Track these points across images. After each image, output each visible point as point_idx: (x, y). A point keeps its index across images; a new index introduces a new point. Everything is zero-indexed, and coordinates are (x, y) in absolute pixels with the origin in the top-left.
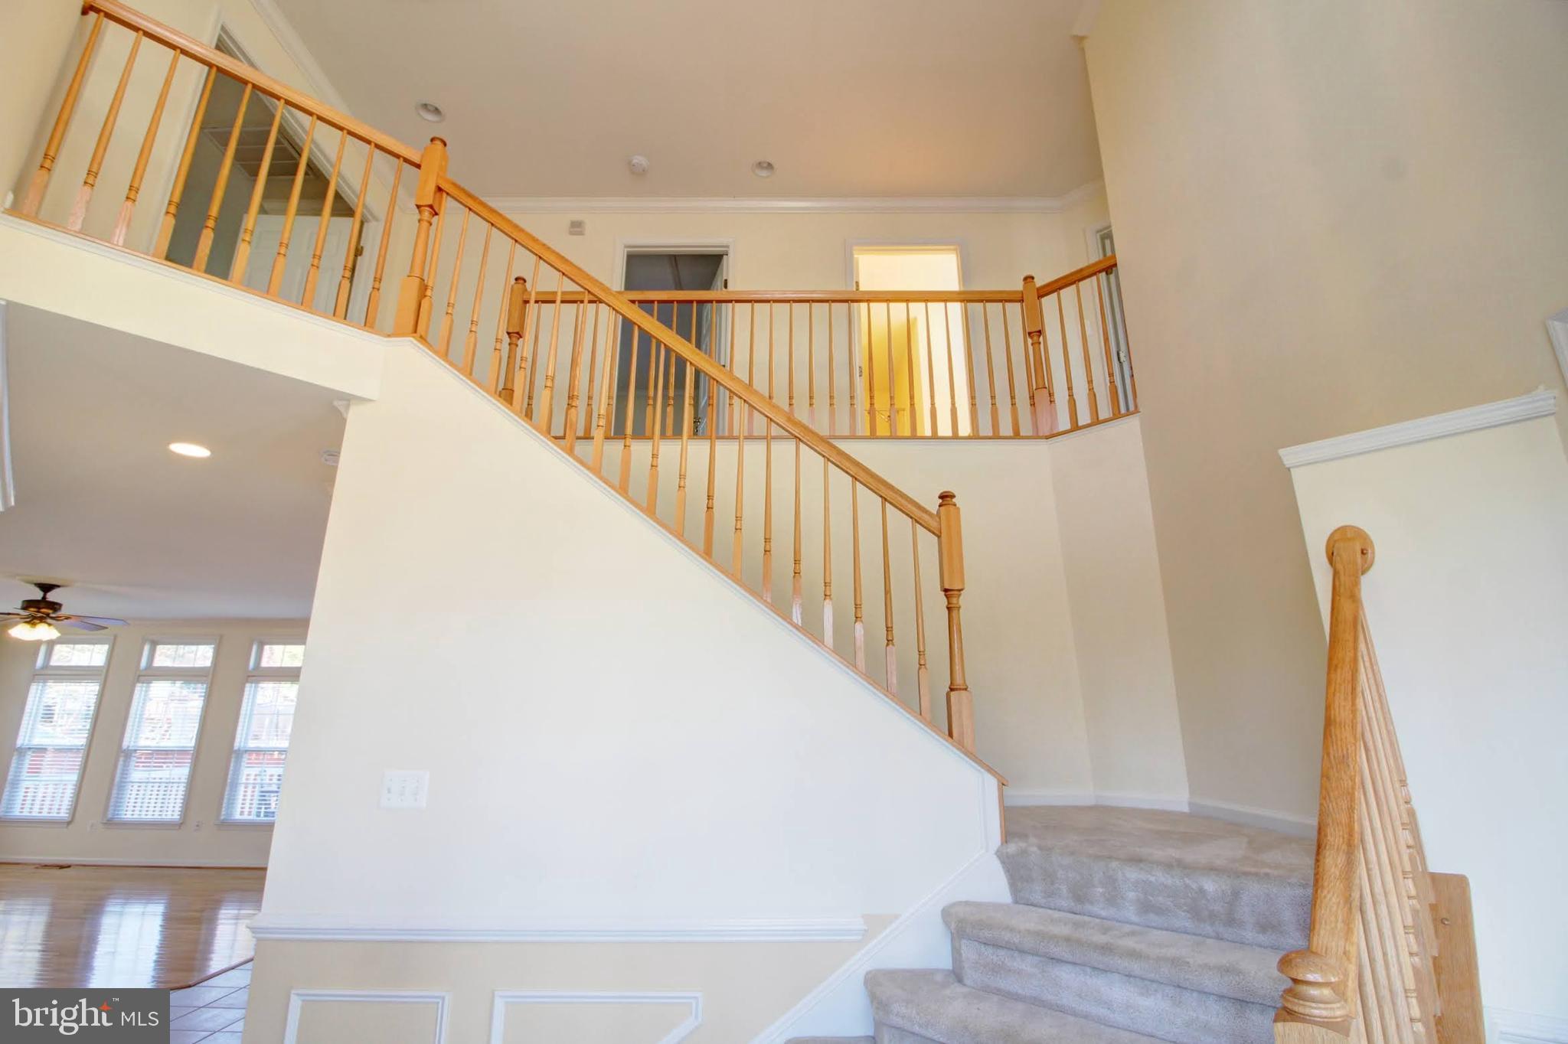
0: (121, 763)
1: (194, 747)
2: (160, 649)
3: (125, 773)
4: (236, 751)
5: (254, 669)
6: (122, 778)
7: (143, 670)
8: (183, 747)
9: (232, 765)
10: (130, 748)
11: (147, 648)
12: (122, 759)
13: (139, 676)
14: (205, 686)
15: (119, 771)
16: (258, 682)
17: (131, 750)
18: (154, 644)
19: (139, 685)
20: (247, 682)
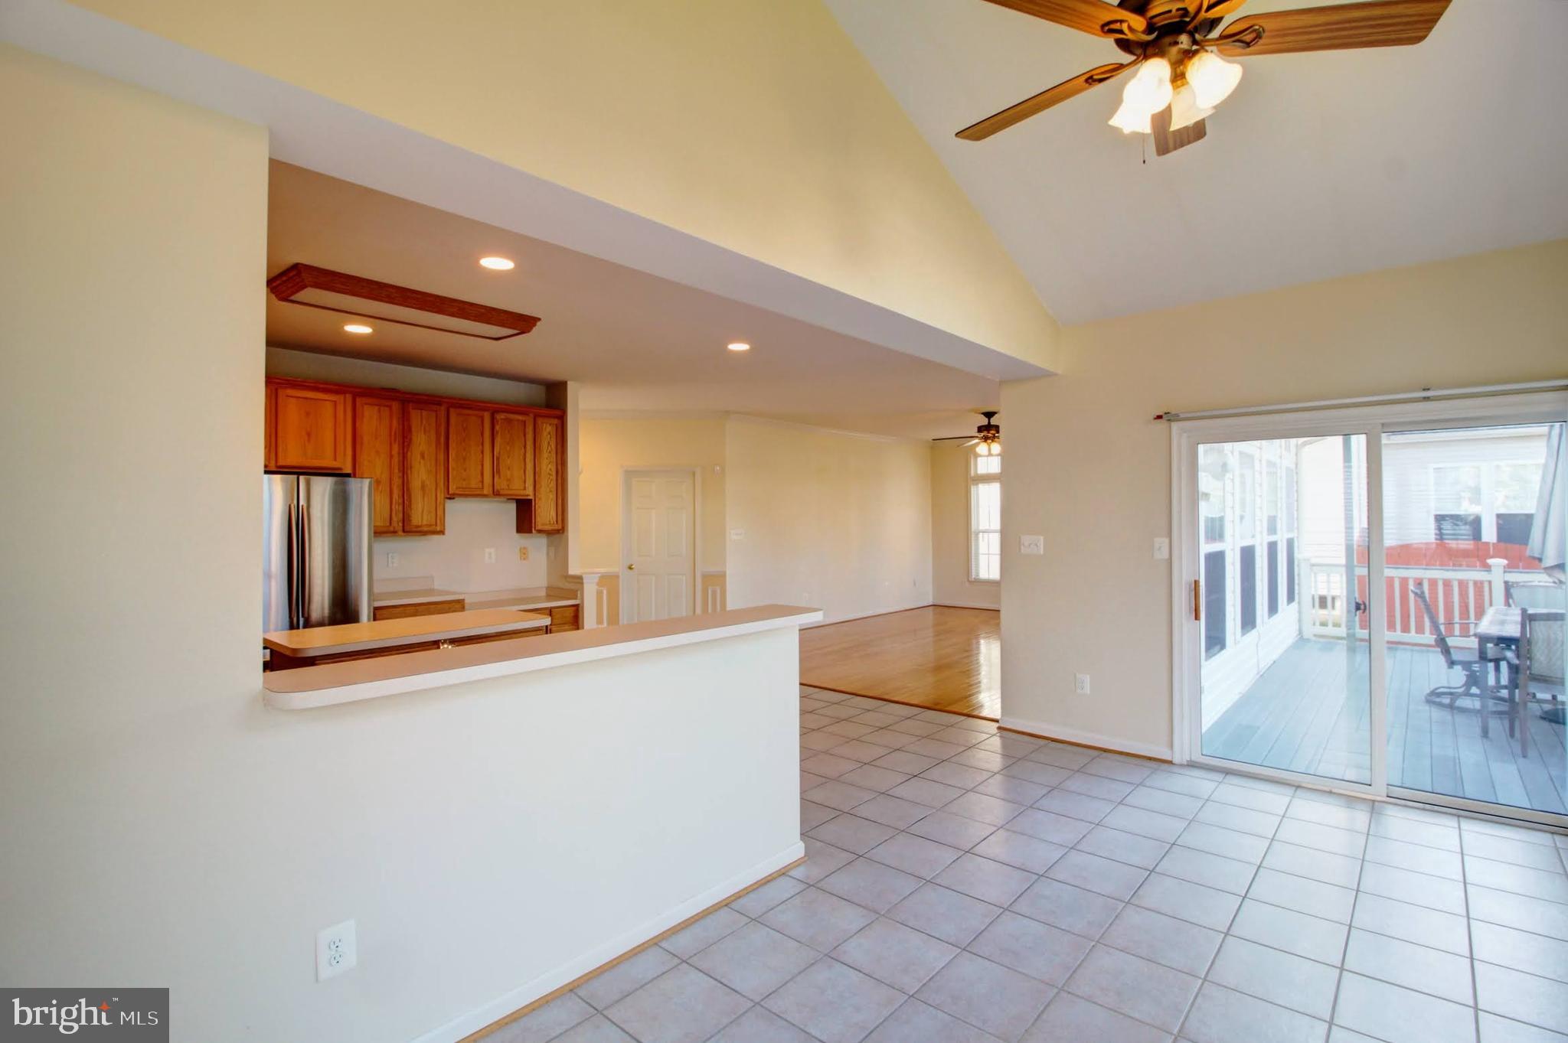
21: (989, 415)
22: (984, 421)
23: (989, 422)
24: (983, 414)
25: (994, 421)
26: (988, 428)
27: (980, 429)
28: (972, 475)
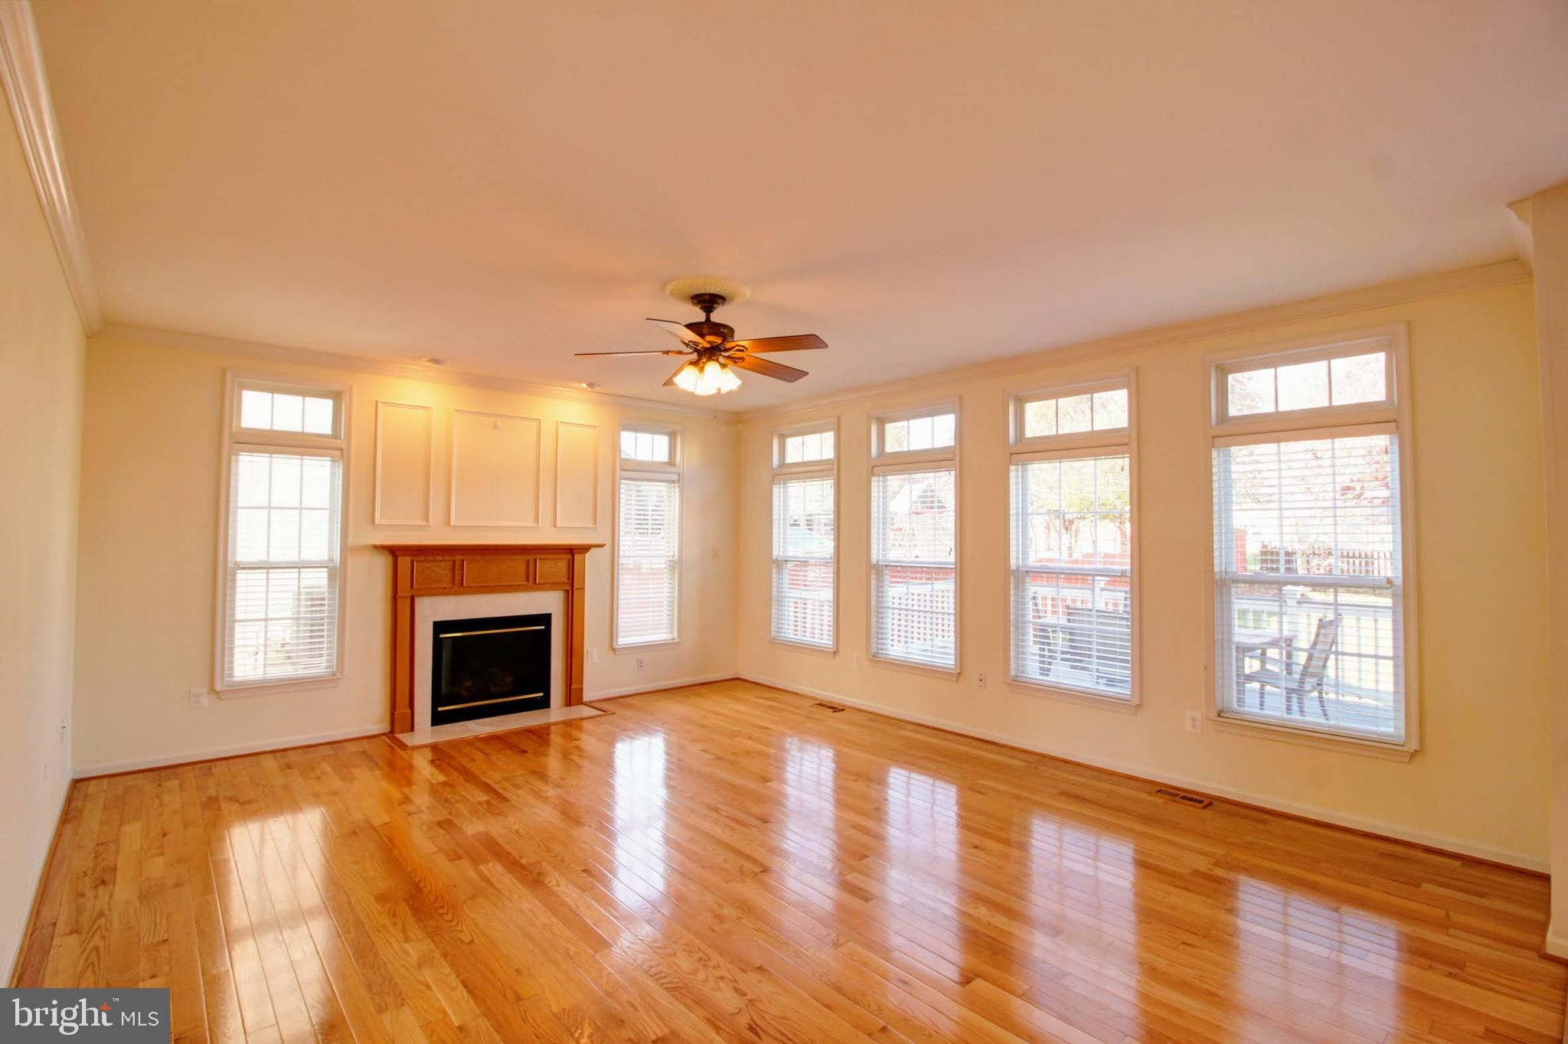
0: (873, 582)
1: (956, 563)
2: (890, 428)
3: (880, 595)
4: (1014, 571)
5: (1016, 442)
6: (878, 602)
7: (875, 459)
8: (941, 563)
9: (1012, 592)
10: (880, 563)
11: (874, 429)
12: (873, 576)
13: (873, 467)
14: (953, 473)
15: (873, 593)
16: (1025, 463)
17: (882, 566)
18: (882, 422)
19: (874, 479)
20: (1011, 463)
21: (708, 301)
23: (708, 319)
26: (710, 326)
28: (234, 430)
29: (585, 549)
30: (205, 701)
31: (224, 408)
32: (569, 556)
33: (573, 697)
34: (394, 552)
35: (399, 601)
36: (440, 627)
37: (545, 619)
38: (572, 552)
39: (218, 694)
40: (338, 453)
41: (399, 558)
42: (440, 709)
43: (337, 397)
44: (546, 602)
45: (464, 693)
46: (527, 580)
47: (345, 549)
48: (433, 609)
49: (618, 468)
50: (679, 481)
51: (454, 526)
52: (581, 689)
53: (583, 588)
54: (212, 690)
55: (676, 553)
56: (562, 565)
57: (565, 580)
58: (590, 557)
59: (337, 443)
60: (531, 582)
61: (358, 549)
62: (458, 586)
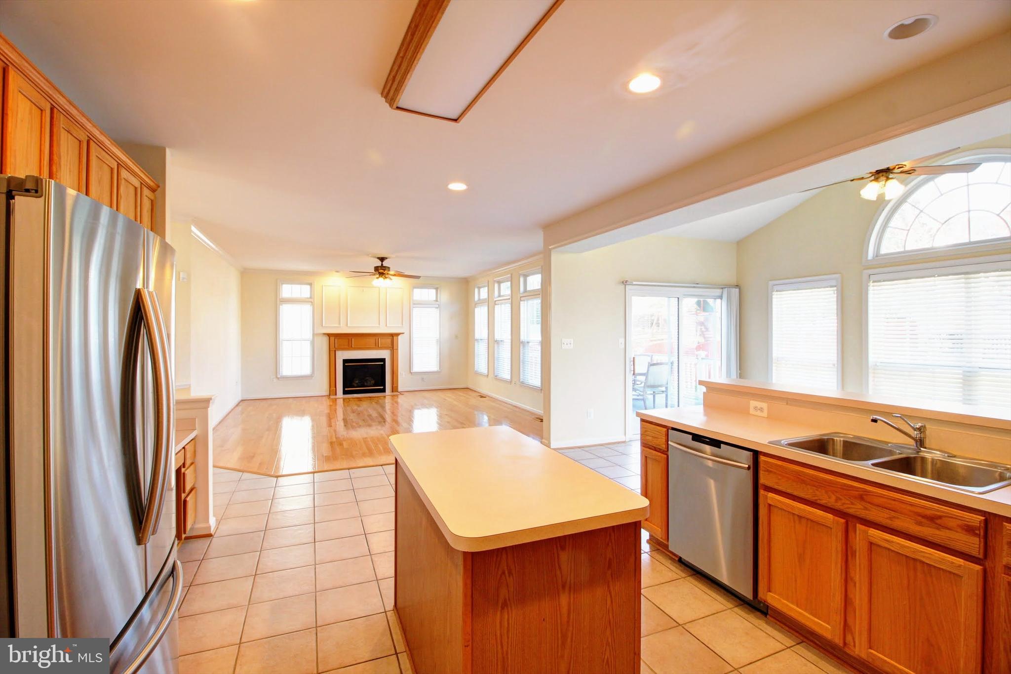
21: (382, 259)
22: (379, 263)
23: (382, 265)
24: (378, 258)
25: (385, 263)
26: (382, 267)
27: (376, 269)
28: (280, 297)
29: (398, 335)
30: (275, 380)
31: (277, 291)
32: (391, 337)
33: (394, 389)
34: (329, 335)
35: (331, 352)
36: (345, 361)
37: (383, 360)
38: (393, 336)
39: (278, 378)
40: (311, 303)
41: (331, 338)
42: (346, 389)
43: (311, 284)
44: (384, 354)
45: (355, 385)
46: (376, 346)
47: (314, 335)
48: (343, 355)
49: (411, 304)
50: (439, 307)
51: (349, 327)
52: (397, 386)
53: (397, 349)
54: (277, 377)
55: (438, 337)
56: (389, 340)
57: (390, 346)
58: (400, 337)
59: (311, 300)
60: (377, 347)
61: (318, 335)
62: (350, 347)
